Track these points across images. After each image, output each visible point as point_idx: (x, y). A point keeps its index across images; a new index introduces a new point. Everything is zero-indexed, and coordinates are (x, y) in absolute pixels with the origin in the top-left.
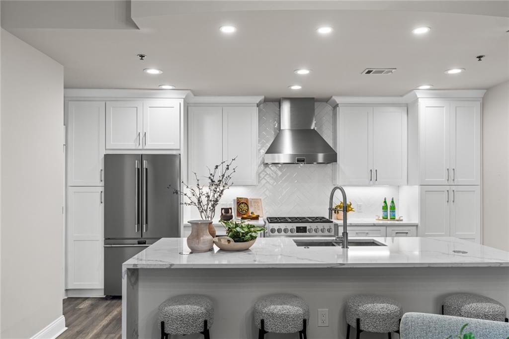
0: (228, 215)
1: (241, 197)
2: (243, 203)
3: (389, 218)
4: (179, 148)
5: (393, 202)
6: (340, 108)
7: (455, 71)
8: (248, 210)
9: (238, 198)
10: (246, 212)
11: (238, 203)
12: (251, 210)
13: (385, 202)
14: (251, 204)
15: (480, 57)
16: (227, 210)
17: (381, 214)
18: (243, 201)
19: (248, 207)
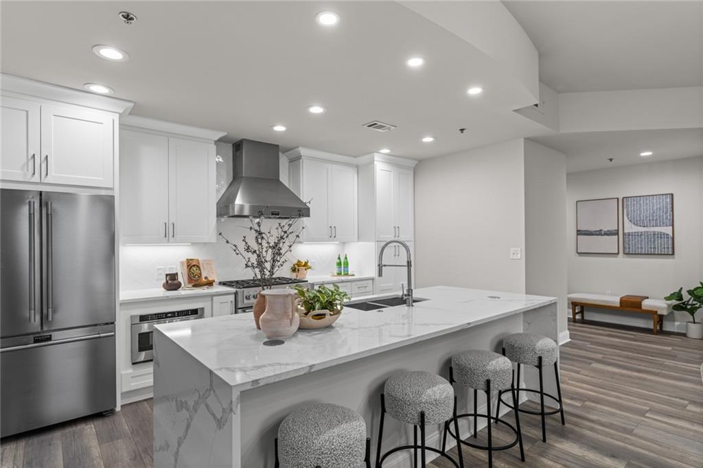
0: (175, 282)
1: (192, 258)
2: (194, 266)
3: (343, 273)
4: (112, 187)
5: (346, 258)
6: (304, 160)
7: (428, 139)
8: (200, 274)
9: (188, 260)
10: (199, 277)
11: (188, 266)
12: (204, 276)
13: (339, 258)
14: (203, 266)
15: (462, 130)
16: (173, 277)
17: (336, 271)
18: (194, 264)
19: (200, 270)
